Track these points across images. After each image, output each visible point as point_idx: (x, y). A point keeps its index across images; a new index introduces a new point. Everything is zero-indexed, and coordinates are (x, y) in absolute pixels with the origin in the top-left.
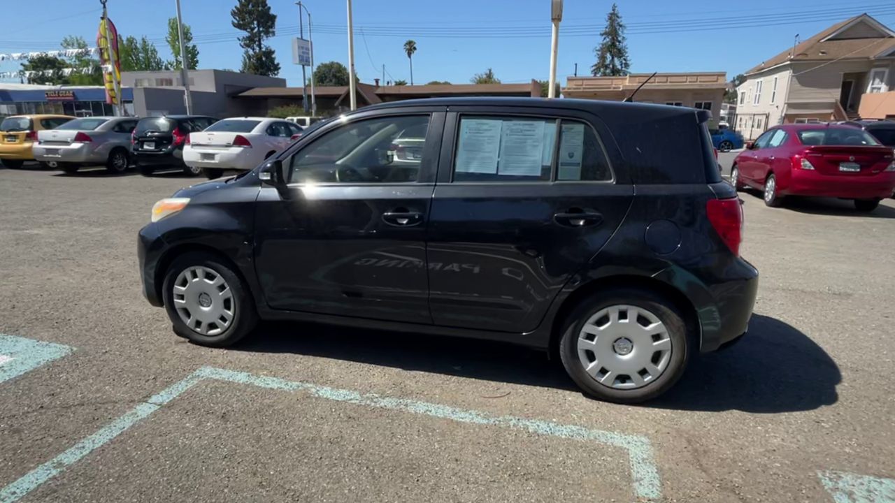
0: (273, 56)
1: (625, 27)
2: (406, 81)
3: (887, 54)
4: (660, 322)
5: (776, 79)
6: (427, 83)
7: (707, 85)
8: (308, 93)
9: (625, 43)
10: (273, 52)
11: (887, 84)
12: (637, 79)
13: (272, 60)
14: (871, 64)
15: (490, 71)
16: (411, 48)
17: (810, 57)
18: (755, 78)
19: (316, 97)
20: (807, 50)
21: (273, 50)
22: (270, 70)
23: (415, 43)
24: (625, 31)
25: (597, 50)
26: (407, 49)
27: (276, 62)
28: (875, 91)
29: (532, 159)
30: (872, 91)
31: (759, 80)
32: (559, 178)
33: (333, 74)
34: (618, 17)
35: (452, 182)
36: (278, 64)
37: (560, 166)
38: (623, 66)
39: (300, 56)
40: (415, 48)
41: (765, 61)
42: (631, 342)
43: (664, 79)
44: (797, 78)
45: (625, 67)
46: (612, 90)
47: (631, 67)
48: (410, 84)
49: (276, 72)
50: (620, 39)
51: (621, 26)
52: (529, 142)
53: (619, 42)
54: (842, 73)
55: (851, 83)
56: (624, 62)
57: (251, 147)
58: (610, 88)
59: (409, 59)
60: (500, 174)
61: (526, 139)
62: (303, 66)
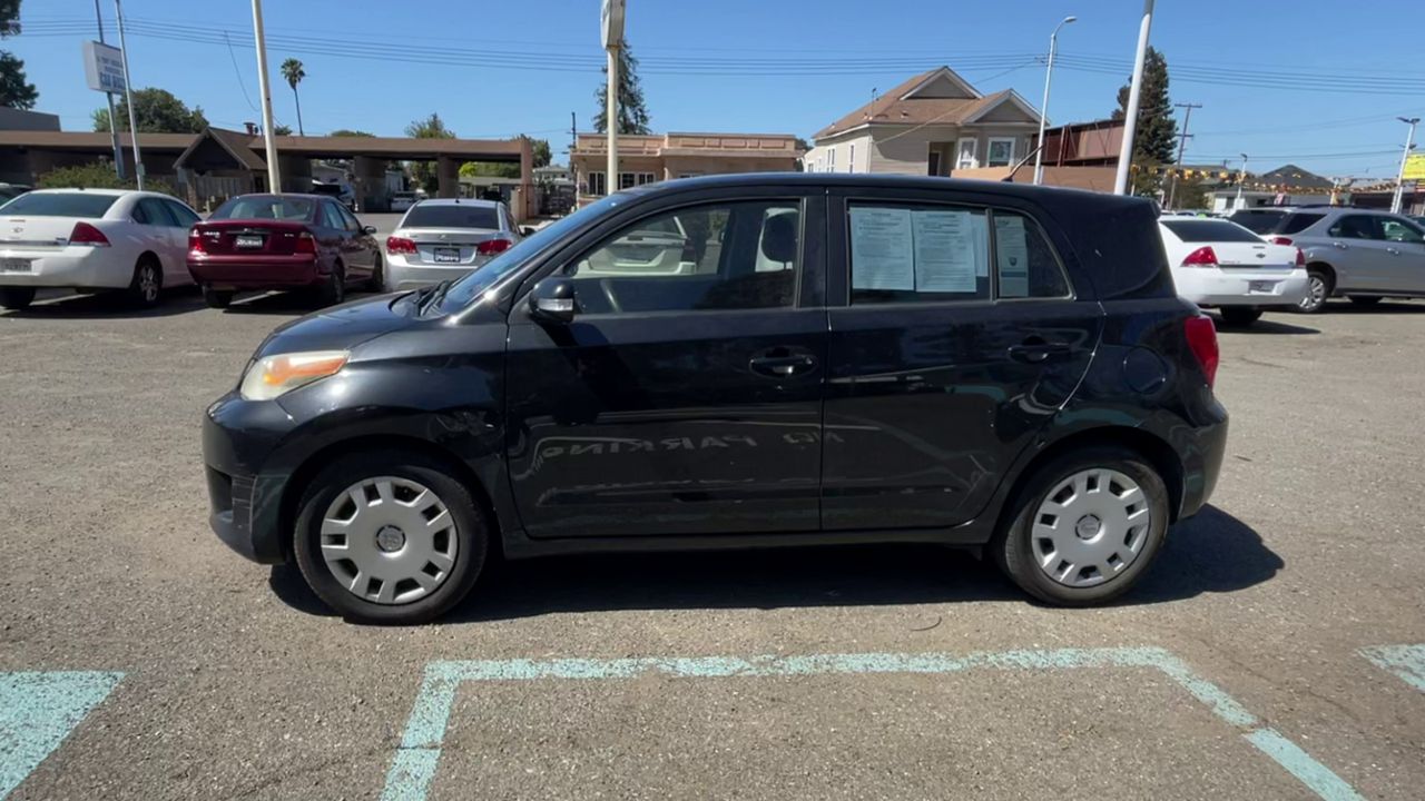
0: (21, 71)
1: (637, 63)
2: (290, 128)
3: (976, 118)
4: (1137, 488)
5: (852, 147)
6: (329, 133)
7: (773, 152)
8: (123, 143)
9: (639, 86)
10: (20, 64)
11: (977, 158)
12: (681, 140)
13: (19, 79)
14: (959, 131)
15: (435, 117)
16: (294, 73)
17: (893, 119)
18: (825, 145)
19: (144, 152)
20: (886, 110)
21: (19, 59)
22: (16, 98)
23: (301, 64)
24: (637, 69)
25: (599, 94)
26: (287, 74)
27: (27, 83)
28: (965, 166)
29: (961, 267)
30: (961, 168)
31: (831, 147)
32: (1001, 295)
33: (160, 111)
34: (626, 46)
35: (850, 305)
36: (32, 87)
37: (1000, 278)
38: (639, 119)
39: (101, 75)
40: (302, 73)
41: (835, 121)
42: (1098, 519)
43: (716, 142)
44: (879, 146)
45: (642, 121)
46: (645, 154)
47: (650, 121)
48: (298, 134)
49: (28, 102)
50: (631, 79)
51: (631, 60)
52: (954, 243)
53: (631, 83)
54: (928, 142)
55: (937, 155)
56: (639, 113)
57: (110, 245)
58: (641, 152)
59: (292, 90)
60: (919, 290)
61: (947, 237)
62: (109, 94)
